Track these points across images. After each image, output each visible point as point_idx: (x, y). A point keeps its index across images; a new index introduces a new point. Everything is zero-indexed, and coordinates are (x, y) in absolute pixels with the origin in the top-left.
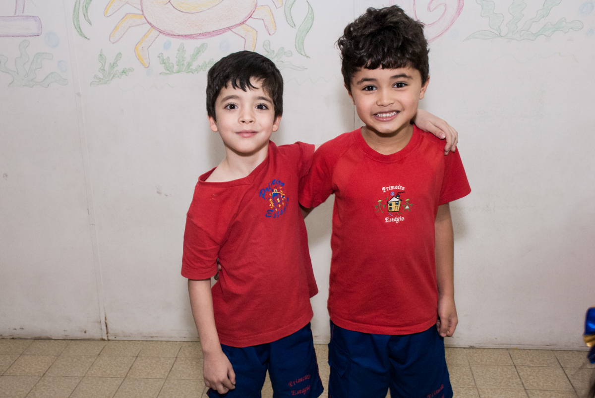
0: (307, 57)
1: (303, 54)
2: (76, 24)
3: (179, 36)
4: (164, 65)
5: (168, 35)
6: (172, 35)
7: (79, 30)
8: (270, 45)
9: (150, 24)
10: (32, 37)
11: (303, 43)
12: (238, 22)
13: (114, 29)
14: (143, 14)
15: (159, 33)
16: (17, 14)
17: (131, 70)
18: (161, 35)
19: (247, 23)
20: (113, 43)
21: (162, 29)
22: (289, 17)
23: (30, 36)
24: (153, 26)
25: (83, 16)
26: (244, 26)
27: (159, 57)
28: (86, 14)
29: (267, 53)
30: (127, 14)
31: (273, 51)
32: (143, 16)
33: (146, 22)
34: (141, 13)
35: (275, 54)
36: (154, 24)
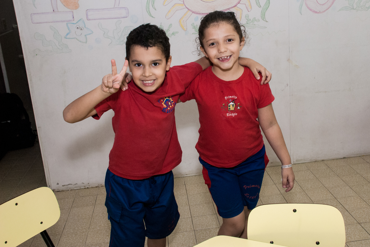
0: (267, 22)
1: (265, 20)
2: (147, 10)
3: (202, 14)
4: (194, 29)
5: (197, 13)
6: (199, 14)
7: (149, 13)
8: (248, 16)
9: (188, 8)
10: (123, 18)
11: (264, 15)
12: (233, 6)
13: (168, 12)
14: (184, 4)
15: (192, 13)
16: (115, 7)
17: (177, 32)
18: (193, 13)
19: (237, 6)
20: (168, 19)
21: (194, 11)
22: (258, 3)
23: (122, 18)
24: (189, 10)
25: (152, 6)
26: (236, 7)
27: (192, 25)
28: (153, 5)
29: (247, 21)
30: (175, 4)
31: (250, 19)
32: (184, 5)
33: (185, 7)
34: (183, 3)
35: (251, 21)
36: (189, 8)
